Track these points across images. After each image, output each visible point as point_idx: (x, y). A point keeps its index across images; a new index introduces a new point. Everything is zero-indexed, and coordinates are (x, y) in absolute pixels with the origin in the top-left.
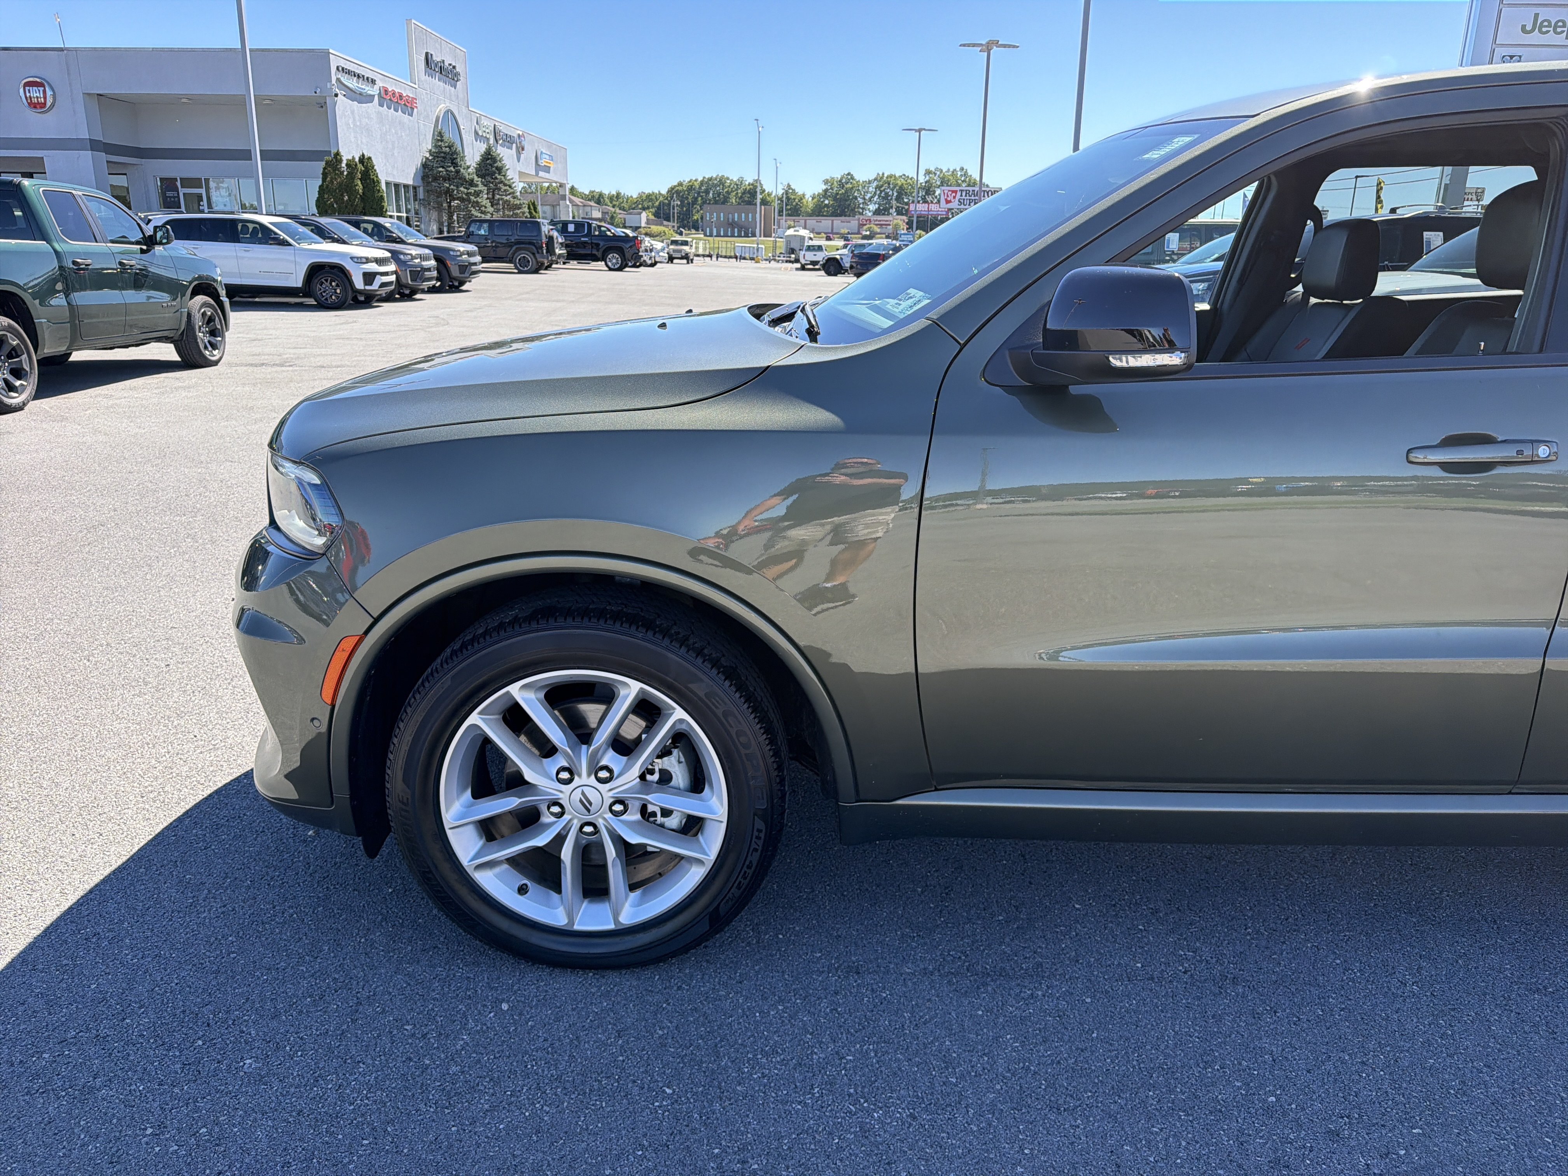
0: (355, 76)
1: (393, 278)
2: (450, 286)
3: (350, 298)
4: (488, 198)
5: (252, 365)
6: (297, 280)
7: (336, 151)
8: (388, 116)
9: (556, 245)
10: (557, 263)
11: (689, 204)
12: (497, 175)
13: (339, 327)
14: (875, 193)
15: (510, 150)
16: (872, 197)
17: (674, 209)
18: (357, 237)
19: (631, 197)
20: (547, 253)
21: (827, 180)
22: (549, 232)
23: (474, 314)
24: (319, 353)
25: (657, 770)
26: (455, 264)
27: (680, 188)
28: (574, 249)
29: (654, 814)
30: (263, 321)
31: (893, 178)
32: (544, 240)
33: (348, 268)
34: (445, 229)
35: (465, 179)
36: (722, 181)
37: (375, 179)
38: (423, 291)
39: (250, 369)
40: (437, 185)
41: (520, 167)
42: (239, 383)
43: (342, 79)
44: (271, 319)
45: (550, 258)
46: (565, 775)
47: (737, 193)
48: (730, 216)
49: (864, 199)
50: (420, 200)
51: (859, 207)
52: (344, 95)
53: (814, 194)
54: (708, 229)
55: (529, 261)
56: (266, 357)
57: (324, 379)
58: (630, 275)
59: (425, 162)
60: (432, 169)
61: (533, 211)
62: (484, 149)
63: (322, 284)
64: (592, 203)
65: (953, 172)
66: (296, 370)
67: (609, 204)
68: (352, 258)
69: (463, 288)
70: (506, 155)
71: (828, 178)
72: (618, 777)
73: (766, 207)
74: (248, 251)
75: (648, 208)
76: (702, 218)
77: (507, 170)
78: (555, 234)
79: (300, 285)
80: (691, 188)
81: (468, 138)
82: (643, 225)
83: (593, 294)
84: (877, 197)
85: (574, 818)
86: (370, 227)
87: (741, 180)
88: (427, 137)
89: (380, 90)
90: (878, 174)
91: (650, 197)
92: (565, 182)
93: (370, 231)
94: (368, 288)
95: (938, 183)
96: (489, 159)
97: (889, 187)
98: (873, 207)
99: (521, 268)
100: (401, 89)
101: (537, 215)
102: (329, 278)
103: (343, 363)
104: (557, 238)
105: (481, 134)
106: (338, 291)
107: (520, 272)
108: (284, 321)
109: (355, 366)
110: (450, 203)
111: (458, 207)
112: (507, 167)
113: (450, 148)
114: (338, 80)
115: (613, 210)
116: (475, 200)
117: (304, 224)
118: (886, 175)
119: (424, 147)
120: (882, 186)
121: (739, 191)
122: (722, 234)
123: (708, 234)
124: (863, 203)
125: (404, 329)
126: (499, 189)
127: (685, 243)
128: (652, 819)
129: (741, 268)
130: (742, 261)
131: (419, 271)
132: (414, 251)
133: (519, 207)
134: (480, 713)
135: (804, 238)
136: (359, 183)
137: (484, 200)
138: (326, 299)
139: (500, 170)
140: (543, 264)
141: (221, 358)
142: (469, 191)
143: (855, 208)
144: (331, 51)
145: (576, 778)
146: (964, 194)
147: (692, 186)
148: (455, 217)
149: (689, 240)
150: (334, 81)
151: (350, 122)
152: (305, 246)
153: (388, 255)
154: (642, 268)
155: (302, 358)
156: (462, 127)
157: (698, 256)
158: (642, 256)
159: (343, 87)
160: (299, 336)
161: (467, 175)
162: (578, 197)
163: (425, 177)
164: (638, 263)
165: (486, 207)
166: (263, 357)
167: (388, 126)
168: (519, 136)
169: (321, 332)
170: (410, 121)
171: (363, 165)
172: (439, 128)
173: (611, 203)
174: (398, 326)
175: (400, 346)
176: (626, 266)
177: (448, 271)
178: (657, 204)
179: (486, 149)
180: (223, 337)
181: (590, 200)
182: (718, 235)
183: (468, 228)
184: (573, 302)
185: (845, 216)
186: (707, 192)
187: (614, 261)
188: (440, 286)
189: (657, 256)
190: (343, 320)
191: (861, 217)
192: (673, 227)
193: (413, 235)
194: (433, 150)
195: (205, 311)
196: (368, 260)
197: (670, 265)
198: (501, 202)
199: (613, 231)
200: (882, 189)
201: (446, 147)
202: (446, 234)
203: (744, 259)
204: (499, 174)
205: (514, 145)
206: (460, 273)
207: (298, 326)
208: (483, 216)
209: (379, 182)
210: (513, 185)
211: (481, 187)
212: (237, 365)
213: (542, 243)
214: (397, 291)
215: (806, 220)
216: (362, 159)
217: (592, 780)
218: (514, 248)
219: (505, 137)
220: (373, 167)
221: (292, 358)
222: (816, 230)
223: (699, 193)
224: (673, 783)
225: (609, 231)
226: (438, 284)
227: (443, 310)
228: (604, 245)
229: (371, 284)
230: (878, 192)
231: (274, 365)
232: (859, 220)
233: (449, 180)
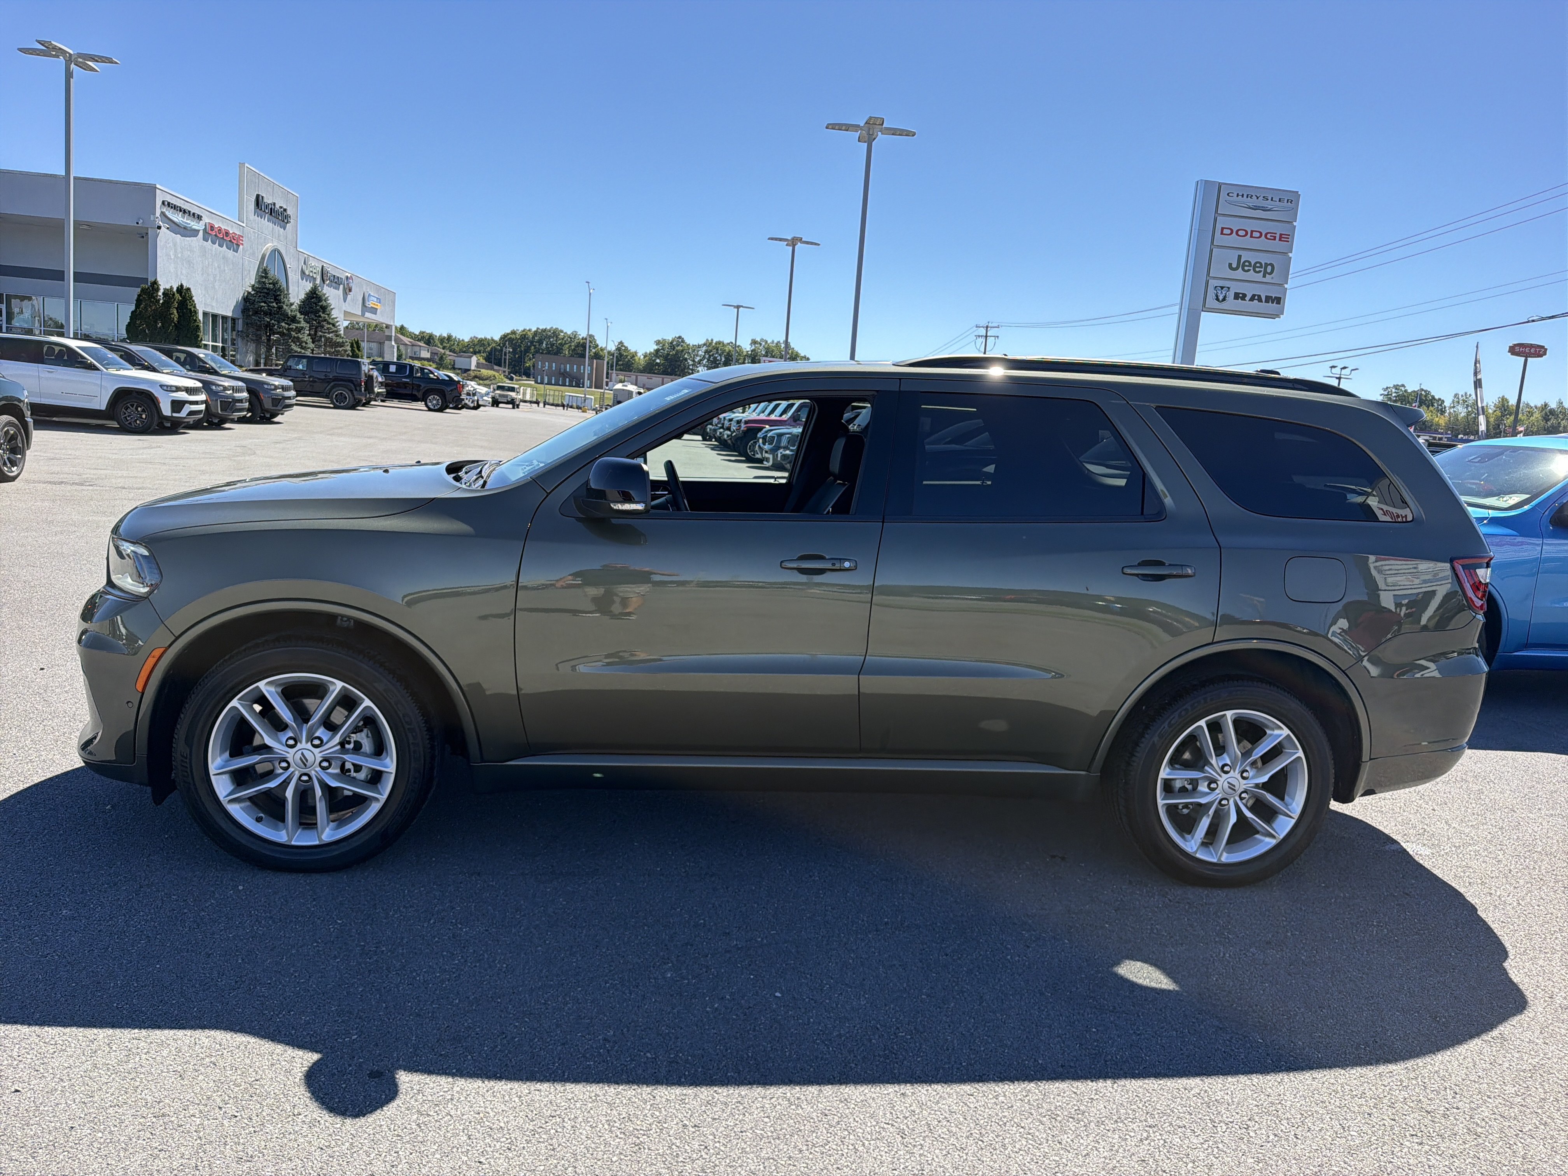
0: (181, 211)
1: (202, 407)
2: (261, 417)
3: (155, 423)
4: (309, 335)
5: (50, 483)
6: (101, 403)
7: (153, 280)
8: (212, 250)
9: (375, 385)
10: (376, 401)
11: (521, 351)
12: (321, 313)
13: (141, 451)
14: (704, 357)
15: (337, 291)
16: (701, 360)
17: (505, 355)
18: (167, 365)
19: (463, 340)
20: (365, 390)
21: (659, 341)
22: (369, 371)
23: (281, 446)
24: (120, 475)
25: (352, 741)
26: (268, 397)
27: (513, 336)
28: (394, 388)
29: (349, 770)
30: (62, 441)
31: (721, 345)
32: (363, 378)
33: (156, 395)
34: (262, 361)
35: (287, 315)
36: (555, 333)
37: (193, 309)
38: (233, 421)
39: (49, 486)
40: (257, 318)
41: (346, 307)
42: (37, 499)
43: (167, 213)
44: (70, 439)
45: (368, 396)
46: (291, 742)
47: (571, 346)
48: (562, 366)
49: (694, 361)
50: (238, 331)
51: (688, 368)
52: (168, 228)
53: (646, 353)
54: (539, 377)
55: (346, 398)
56: (65, 476)
57: (125, 499)
58: (451, 416)
59: (247, 296)
60: (253, 303)
61: (356, 349)
62: (310, 288)
63: (127, 408)
64: (422, 344)
65: (777, 344)
66: (97, 490)
67: (439, 345)
68: (161, 386)
69: (275, 420)
70: (332, 295)
71: (660, 339)
72: (326, 743)
73: (599, 361)
74: (52, 372)
75: (479, 352)
76: (534, 366)
77: (332, 309)
78: (375, 373)
79: (103, 408)
80: (524, 336)
81: (294, 276)
82: (473, 368)
83: (405, 433)
84: (706, 360)
85: (296, 771)
86: (182, 356)
87: (575, 334)
88: (252, 273)
89: (205, 225)
90: (707, 340)
91: (482, 342)
92: (392, 324)
93: (182, 360)
94: (175, 415)
95: (763, 353)
96: (314, 298)
97: (717, 353)
99: (338, 404)
100: (228, 226)
101: (360, 353)
102: (136, 404)
103: (144, 485)
104: (377, 377)
105: (307, 274)
106: (144, 416)
107: (336, 407)
108: (84, 442)
109: (156, 489)
110: (270, 336)
111: (277, 341)
112: (332, 307)
113: (274, 285)
114: (163, 214)
115: (443, 351)
116: (296, 335)
117: (112, 350)
118: (714, 342)
119: (248, 282)
120: (711, 351)
121: (573, 344)
122: (553, 382)
123: (539, 381)
124: (693, 365)
125: (209, 456)
126: (323, 327)
127: (512, 389)
128: (348, 774)
129: (567, 416)
130: (569, 409)
131: (231, 402)
132: (227, 383)
133: (342, 345)
134: (239, 699)
135: (632, 392)
136: (175, 312)
137: (305, 337)
138: (130, 423)
139: (324, 309)
140: (360, 401)
141: (19, 475)
142: (291, 327)
143: (684, 369)
144: (158, 186)
145: (299, 744)
147: (525, 335)
148: (274, 350)
149: (516, 386)
150: (158, 214)
151: (171, 253)
152: (113, 371)
153: (199, 385)
154: (464, 410)
155: (102, 479)
156: (288, 266)
157: (525, 402)
158: (463, 400)
159: (168, 221)
160: (100, 458)
161: (289, 311)
162: (407, 337)
163: (245, 311)
164: (459, 405)
165: (306, 343)
166: (62, 476)
167: (210, 260)
168: (347, 277)
169: (123, 455)
170: (234, 256)
171: (181, 295)
172: (265, 265)
173: (442, 344)
174: (203, 453)
175: (203, 472)
176: (447, 407)
177: (260, 403)
178: (489, 349)
179: (312, 288)
180: (24, 455)
181: (419, 340)
182: (549, 383)
183: (286, 362)
184: (385, 439)
185: (676, 375)
186: (540, 342)
187: (435, 402)
188: (250, 416)
189: (480, 399)
190: (146, 444)
192: (504, 372)
193: (226, 367)
194: (257, 285)
195: (8, 430)
196: (178, 389)
197: (495, 409)
198: (323, 339)
199: (436, 374)
200: (711, 354)
201: (270, 284)
202: (262, 367)
203: (572, 407)
204: (323, 313)
205: (341, 286)
206: (273, 406)
207: (99, 447)
208: (303, 351)
209: (196, 312)
210: (337, 324)
211: (303, 324)
212: (34, 482)
213: (361, 382)
214: (205, 419)
215: (637, 377)
216: (180, 289)
217: (309, 746)
218: (332, 384)
219: (332, 278)
220: (191, 298)
221: (92, 479)
222: (647, 386)
223: (532, 342)
224: (362, 750)
225: (432, 373)
226: (250, 414)
227: (250, 441)
228: (424, 387)
229: (179, 412)
230: (707, 356)
231: (73, 484)
233: (270, 314)
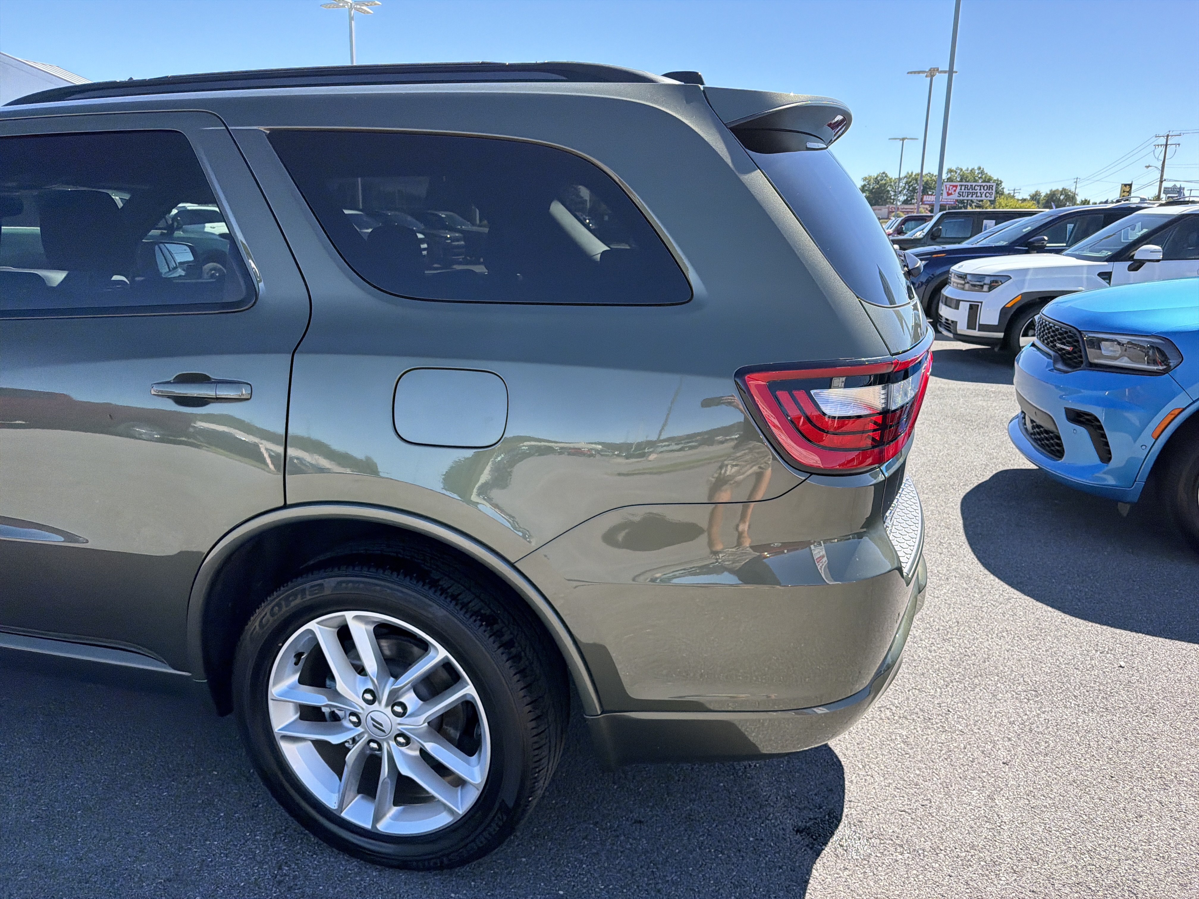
14: (904, 188)
16: (902, 190)
21: (866, 178)
31: (920, 176)
49: (895, 192)
51: (890, 198)
65: (971, 171)
84: (906, 190)
90: (908, 173)
97: (916, 183)
98: (902, 198)
118: (914, 174)
120: (911, 182)
124: (894, 195)
143: (887, 199)
146: (963, 188)
185: (878, 205)
191: (891, 206)
230: (907, 187)
232: (889, 208)
